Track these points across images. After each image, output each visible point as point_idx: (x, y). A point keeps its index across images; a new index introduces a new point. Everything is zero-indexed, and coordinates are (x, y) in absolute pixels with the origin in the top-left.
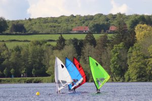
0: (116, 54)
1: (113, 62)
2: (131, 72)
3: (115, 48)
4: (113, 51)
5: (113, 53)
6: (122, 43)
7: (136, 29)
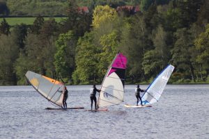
0: (62, 46)
1: (58, 58)
3: (60, 38)
5: (58, 46)
6: (71, 31)
7: (95, 11)
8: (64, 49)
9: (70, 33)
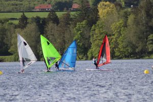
2: (94, 49)
3: (78, 26)
4: (77, 29)
7: (99, 6)
8: (81, 34)
9: (84, 22)
